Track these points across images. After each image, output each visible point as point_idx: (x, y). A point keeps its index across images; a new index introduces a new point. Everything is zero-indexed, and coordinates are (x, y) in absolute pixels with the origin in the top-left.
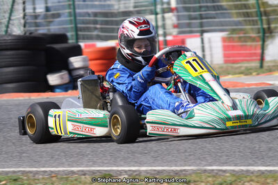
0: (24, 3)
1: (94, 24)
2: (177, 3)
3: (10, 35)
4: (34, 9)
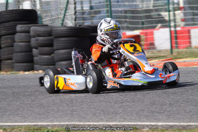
0: (75, 3)
1: (124, 19)
2: (185, 3)
3: (65, 26)
4: (82, 7)
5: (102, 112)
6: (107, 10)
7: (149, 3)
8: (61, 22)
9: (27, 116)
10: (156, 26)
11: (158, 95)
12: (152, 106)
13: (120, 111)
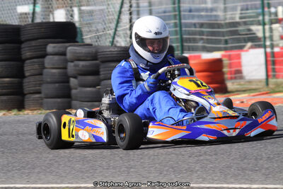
0: (131, 14)
1: (200, 35)
3: (116, 46)
5: (171, 170)
6: (175, 23)
7: (234, 12)
8: (111, 40)
10: (244, 46)
13: (197, 168)
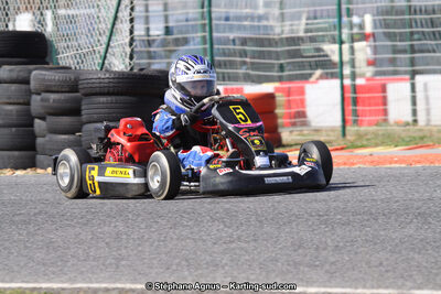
0: (132, 20)
1: (241, 56)
2: (375, 26)
3: (107, 71)
4: (148, 29)
5: (184, 263)
6: (204, 37)
7: (296, 22)
8: (101, 61)
9: (16, 268)
10: (310, 75)
11: (310, 226)
12: (295, 251)
13: (224, 262)
